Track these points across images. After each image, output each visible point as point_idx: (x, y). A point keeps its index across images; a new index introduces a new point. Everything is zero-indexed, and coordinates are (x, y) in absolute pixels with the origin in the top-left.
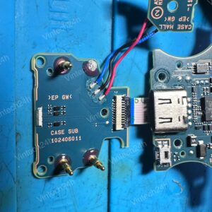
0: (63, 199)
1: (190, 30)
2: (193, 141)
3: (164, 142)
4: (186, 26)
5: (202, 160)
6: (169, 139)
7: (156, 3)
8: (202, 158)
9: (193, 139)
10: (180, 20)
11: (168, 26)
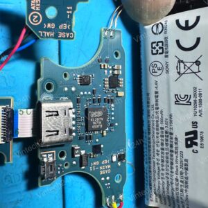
0: (16, 185)
1: (73, 38)
2: (77, 152)
3: (49, 155)
4: (68, 35)
5: (83, 170)
6: (54, 151)
7: (33, 8)
8: (83, 168)
9: (77, 150)
10: (61, 27)
11: (48, 34)
